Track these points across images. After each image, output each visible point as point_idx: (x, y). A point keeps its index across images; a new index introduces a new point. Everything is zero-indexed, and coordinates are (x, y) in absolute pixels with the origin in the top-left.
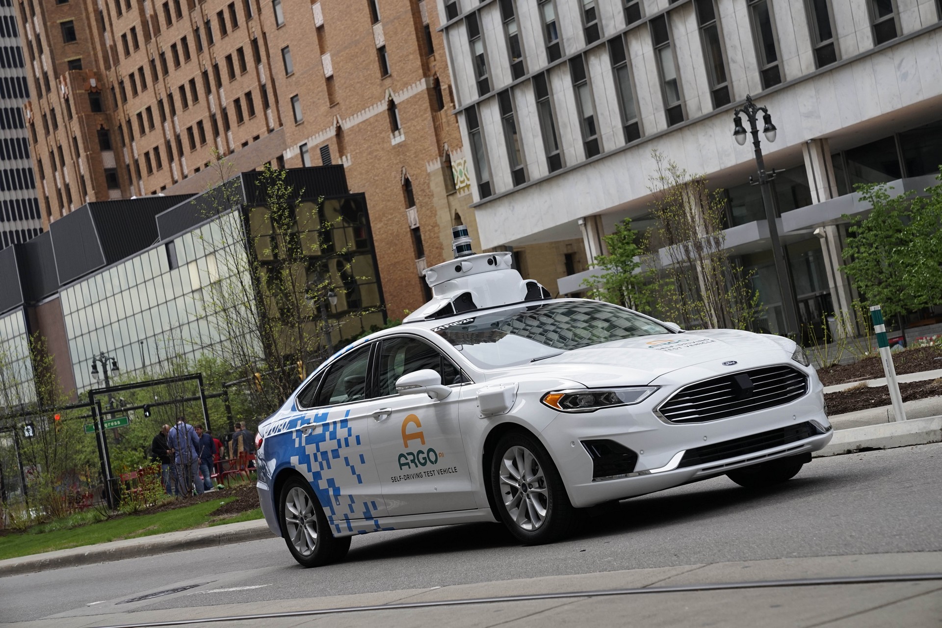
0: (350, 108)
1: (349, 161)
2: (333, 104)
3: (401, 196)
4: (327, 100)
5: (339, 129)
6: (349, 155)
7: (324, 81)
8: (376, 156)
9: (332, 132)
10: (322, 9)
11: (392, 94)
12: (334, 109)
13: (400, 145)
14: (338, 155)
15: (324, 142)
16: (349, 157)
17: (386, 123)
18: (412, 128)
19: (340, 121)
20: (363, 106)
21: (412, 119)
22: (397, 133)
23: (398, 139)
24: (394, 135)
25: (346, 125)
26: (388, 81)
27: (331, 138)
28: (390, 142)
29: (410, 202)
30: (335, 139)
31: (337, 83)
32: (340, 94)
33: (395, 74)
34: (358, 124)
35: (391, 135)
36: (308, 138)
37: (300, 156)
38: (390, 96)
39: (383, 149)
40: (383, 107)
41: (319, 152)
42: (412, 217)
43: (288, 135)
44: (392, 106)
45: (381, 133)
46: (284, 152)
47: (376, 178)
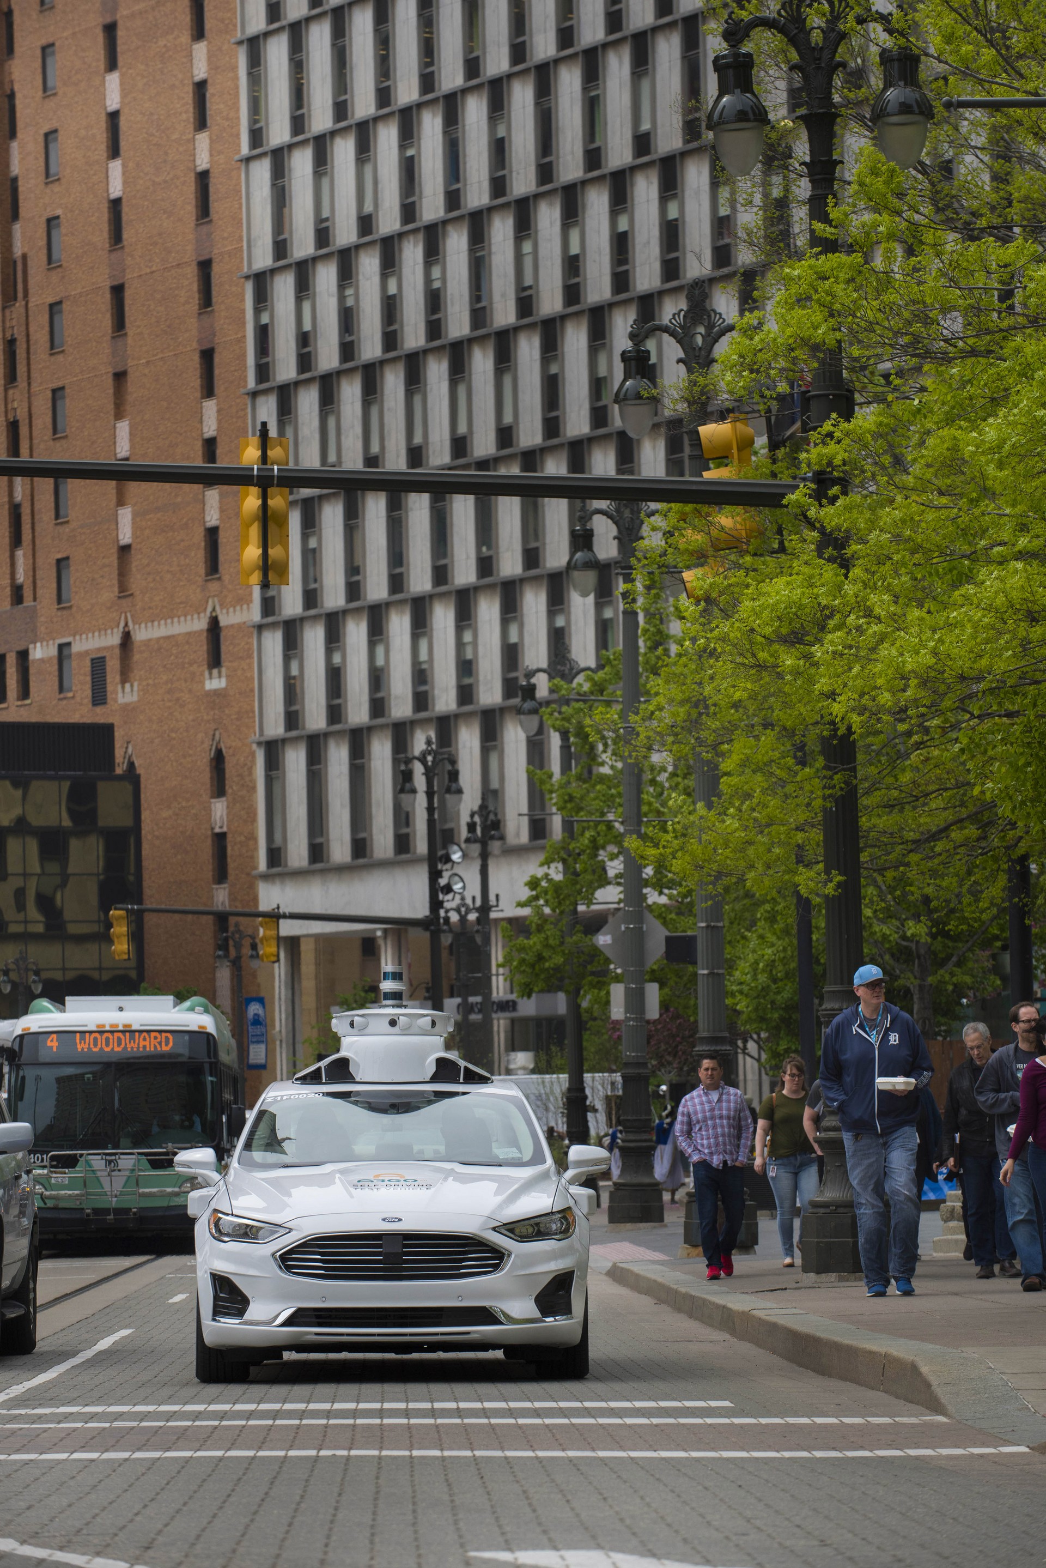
0: (150, 608)
1: (135, 694)
2: (124, 590)
3: (205, 775)
4: (115, 582)
5: (127, 638)
6: (136, 684)
7: (114, 550)
8: (178, 699)
9: (114, 639)
10: (131, 434)
11: (218, 608)
12: (124, 602)
13: (216, 693)
14: (118, 678)
15: (99, 649)
16: (135, 688)
17: (201, 650)
18: (239, 673)
19: (130, 624)
20: (169, 614)
21: (241, 658)
22: (215, 671)
23: (215, 683)
24: (210, 674)
25: (141, 634)
26: (214, 586)
27: (111, 648)
28: (203, 684)
29: (219, 790)
30: (117, 651)
31: (137, 561)
32: (137, 581)
33: (226, 578)
34: (158, 639)
35: (207, 673)
36: (74, 636)
37: (55, 661)
38: (214, 610)
39: (190, 691)
40: (200, 624)
41: (88, 663)
42: (219, 814)
43: (42, 619)
44: (214, 627)
45: (191, 664)
46: (31, 646)
47: (173, 735)
